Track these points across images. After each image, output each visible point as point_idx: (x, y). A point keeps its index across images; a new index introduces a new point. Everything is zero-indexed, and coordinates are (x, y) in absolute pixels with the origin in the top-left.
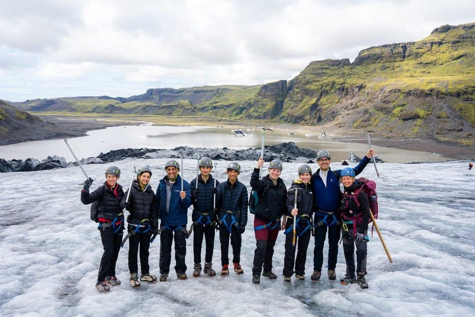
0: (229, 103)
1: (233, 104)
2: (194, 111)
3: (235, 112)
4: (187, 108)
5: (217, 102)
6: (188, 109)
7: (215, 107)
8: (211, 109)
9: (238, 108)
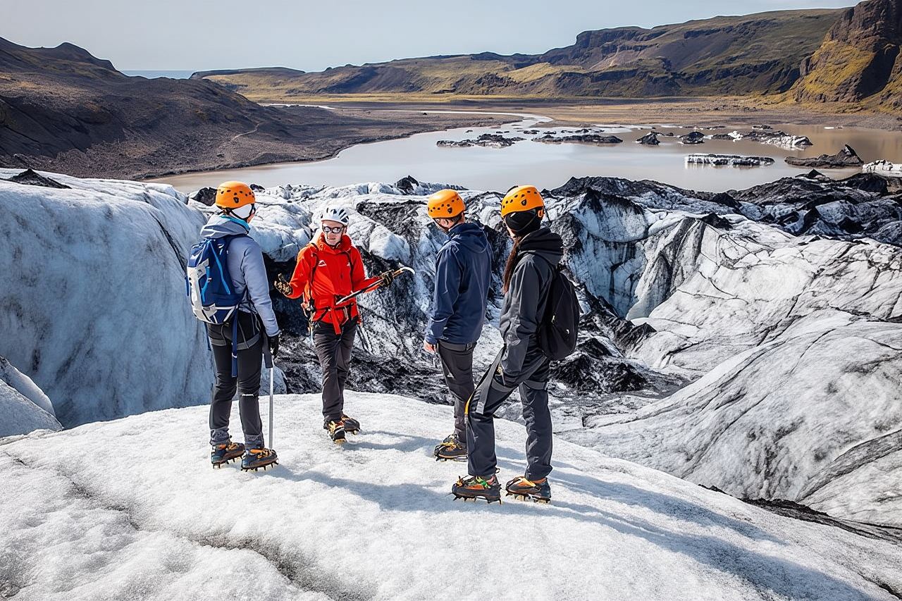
0: (765, 59)
1: (776, 63)
2: (672, 85)
3: (779, 84)
4: (656, 76)
5: (733, 60)
6: (656, 80)
7: (727, 73)
8: (718, 78)
9: (786, 73)
